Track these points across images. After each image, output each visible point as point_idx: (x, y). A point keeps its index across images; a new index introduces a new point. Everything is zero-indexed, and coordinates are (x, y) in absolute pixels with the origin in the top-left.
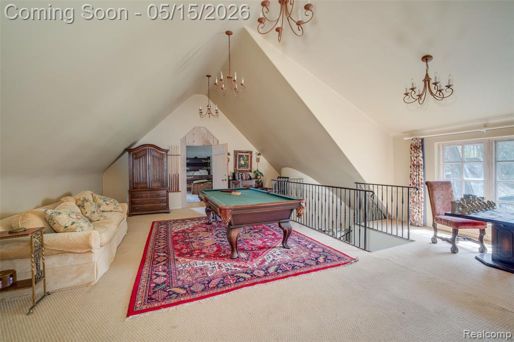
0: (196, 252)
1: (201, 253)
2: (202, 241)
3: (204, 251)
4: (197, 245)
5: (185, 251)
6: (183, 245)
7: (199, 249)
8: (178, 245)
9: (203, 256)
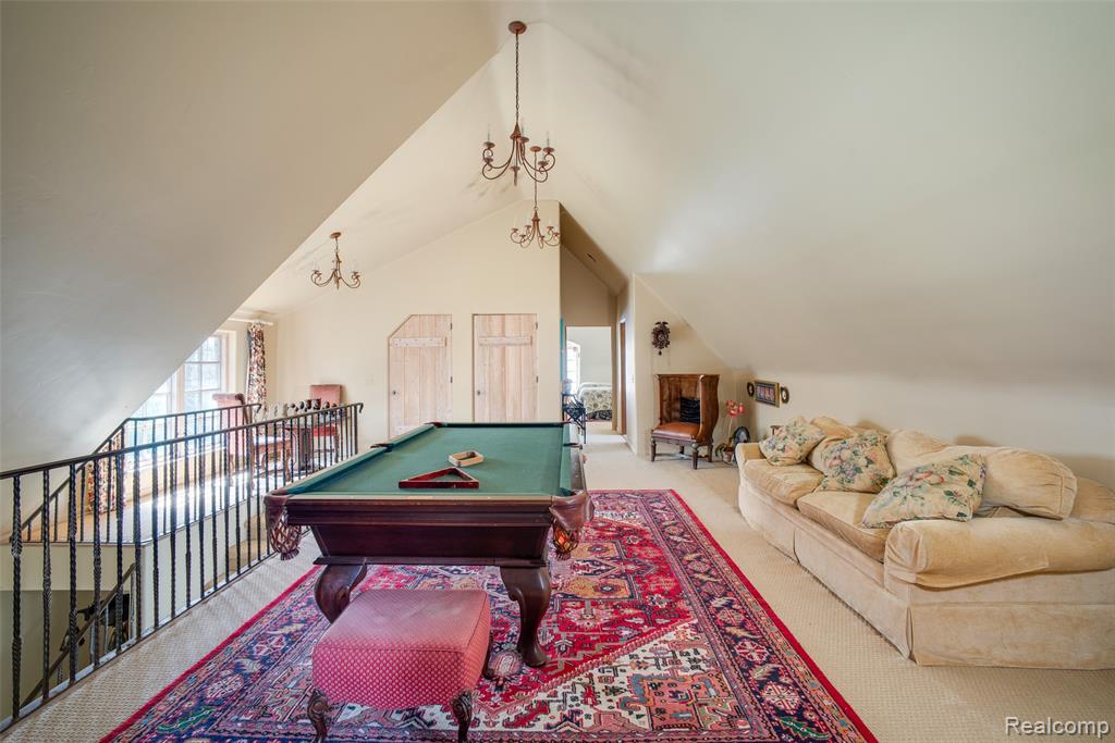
0: (611, 533)
1: (602, 529)
2: (592, 557)
3: (594, 533)
4: (607, 549)
5: (634, 540)
6: (639, 555)
7: (604, 537)
8: (652, 556)
9: (600, 525)
